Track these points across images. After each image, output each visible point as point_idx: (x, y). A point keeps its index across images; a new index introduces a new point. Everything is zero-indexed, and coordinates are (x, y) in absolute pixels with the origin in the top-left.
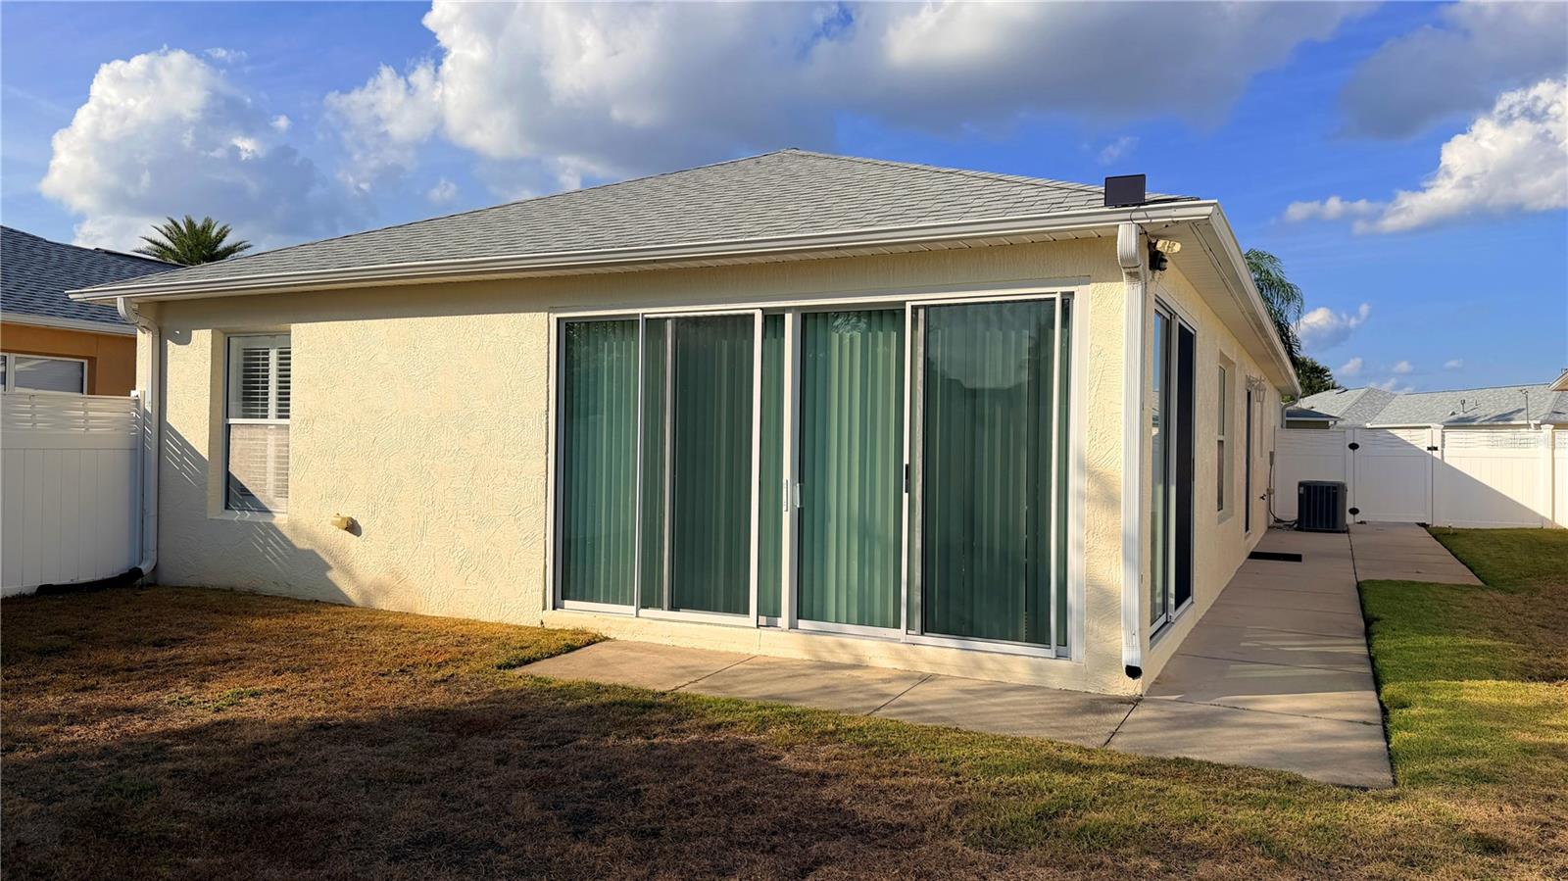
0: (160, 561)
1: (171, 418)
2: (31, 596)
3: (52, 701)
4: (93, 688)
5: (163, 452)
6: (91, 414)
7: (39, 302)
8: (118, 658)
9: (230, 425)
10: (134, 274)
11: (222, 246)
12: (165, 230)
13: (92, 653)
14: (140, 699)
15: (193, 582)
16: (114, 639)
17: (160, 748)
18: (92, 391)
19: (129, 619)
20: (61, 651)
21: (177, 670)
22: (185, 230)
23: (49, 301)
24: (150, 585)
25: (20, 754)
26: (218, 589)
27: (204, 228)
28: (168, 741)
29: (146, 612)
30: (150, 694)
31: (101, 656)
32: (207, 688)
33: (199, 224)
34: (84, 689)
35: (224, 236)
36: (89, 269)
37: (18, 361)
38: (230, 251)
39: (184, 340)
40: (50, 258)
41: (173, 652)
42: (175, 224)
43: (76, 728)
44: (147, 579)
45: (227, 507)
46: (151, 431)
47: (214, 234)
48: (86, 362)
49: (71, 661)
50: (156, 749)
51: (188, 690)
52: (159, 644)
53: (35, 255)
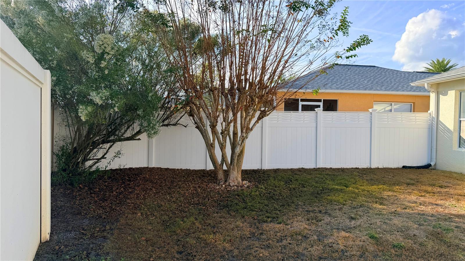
0: (437, 162)
1: (441, 119)
2: (401, 168)
3: (413, 198)
4: (424, 196)
5: (438, 129)
6: (417, 118)
7: (400, 88)
8: (430, 189)
9: (461, 121)
10: (425, 78)
11: (448, 66)
12: (430, 64)
13: (421, 186)
14: (439, 202)
15: (448, 170)
16: (427, 183)
17: (450, 218)
18: (414, 111)
19: (430, 178)
20: (413, 184)
21: (449, 196)
22: (436, 63)
23: (403, 87)
24: (434, 169)
25: (409, 210)
26: (456, 173)
27: (442, 61)
28: (452, 216)
29: (435, 177)
30: (442, 201)
31: (424, 188)
32: (460, 203)
33: (441, 61)
34: (422, 196)
35: (449, 63)
36: (412, 77)
37: (395, 105)
38: (451, 67)
39: (446, 94)
40: (402, 76)
41: (446, 190)
42: (433, 61)
43: (422, 206)
44: (432, 167)
45: (460, 147)
46: (435, 123)
47: (445, 63)
48: (412, 104)
49: (416, 187)
50: (449, 218)
51: (454, 202)
52: (441, 187)
53: (398, 75)
